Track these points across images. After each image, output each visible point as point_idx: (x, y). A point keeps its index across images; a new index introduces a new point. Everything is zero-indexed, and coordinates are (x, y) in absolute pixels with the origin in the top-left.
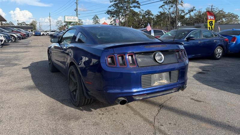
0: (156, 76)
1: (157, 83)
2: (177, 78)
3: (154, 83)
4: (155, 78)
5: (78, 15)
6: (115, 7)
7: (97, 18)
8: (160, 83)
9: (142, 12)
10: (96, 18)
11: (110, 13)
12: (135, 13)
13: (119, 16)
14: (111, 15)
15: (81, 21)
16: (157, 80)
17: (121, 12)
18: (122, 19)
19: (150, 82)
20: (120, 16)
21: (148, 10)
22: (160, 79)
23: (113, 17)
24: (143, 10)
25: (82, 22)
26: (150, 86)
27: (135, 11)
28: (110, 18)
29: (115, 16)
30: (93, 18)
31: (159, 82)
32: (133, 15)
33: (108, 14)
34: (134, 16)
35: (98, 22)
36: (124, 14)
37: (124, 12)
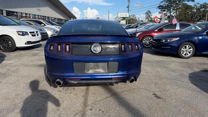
0: (91, 64)
1: (92, 71)
2: (117, 69)
3: (89, 71)
4: (90, 67)
5: (129, 11)
6: (167, 2)
7: (150, 13)
8: (96, 71)
9: (197, 5)
10: (148, 13)
11: (161, 8)
12: (187, 7)
13: (170, 10)
14: (162, 10)
15: (134, 16)
16: (92, 69)
17: (172, 6)
18: (174, 13)
19: (83, 70)
20: (172, 10)
21: (205, 3)
22: (96, 68)
23: (164, 11)
24: (199, 4)
25: (136, 17)
26: (84, 73)
27: (188, 4)
28: (160, 12)
29: (166, 10)
30: (146, 13)
31: (94, 70)
32: (186, 8)
33: (159, 8)
34: (186, 10)
35: (150, 16)
36: (175, 8)
37: (176, 6)
